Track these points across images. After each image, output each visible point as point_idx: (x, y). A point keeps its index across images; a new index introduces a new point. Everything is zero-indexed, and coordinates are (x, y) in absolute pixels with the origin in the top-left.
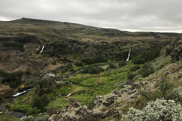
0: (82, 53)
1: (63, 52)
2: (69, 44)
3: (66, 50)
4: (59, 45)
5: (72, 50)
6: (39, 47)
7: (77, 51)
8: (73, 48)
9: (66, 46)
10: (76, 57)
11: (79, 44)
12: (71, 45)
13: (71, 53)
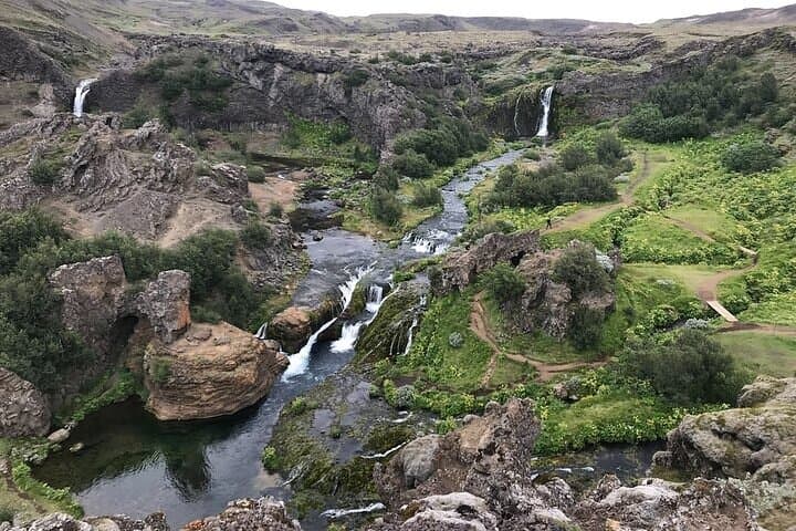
0: (325, 117)
1: (218, 113)
2: (249, 70)
3: (235, 106)
4: (186, 82)
5: (271, 104)
6: (49, 95)
7: (296, 108)
8: (273, 93)
9: (228, 84)
10: (298, 138)
11: (301, 67)
12: (259, 74)
13: (264, 120)
